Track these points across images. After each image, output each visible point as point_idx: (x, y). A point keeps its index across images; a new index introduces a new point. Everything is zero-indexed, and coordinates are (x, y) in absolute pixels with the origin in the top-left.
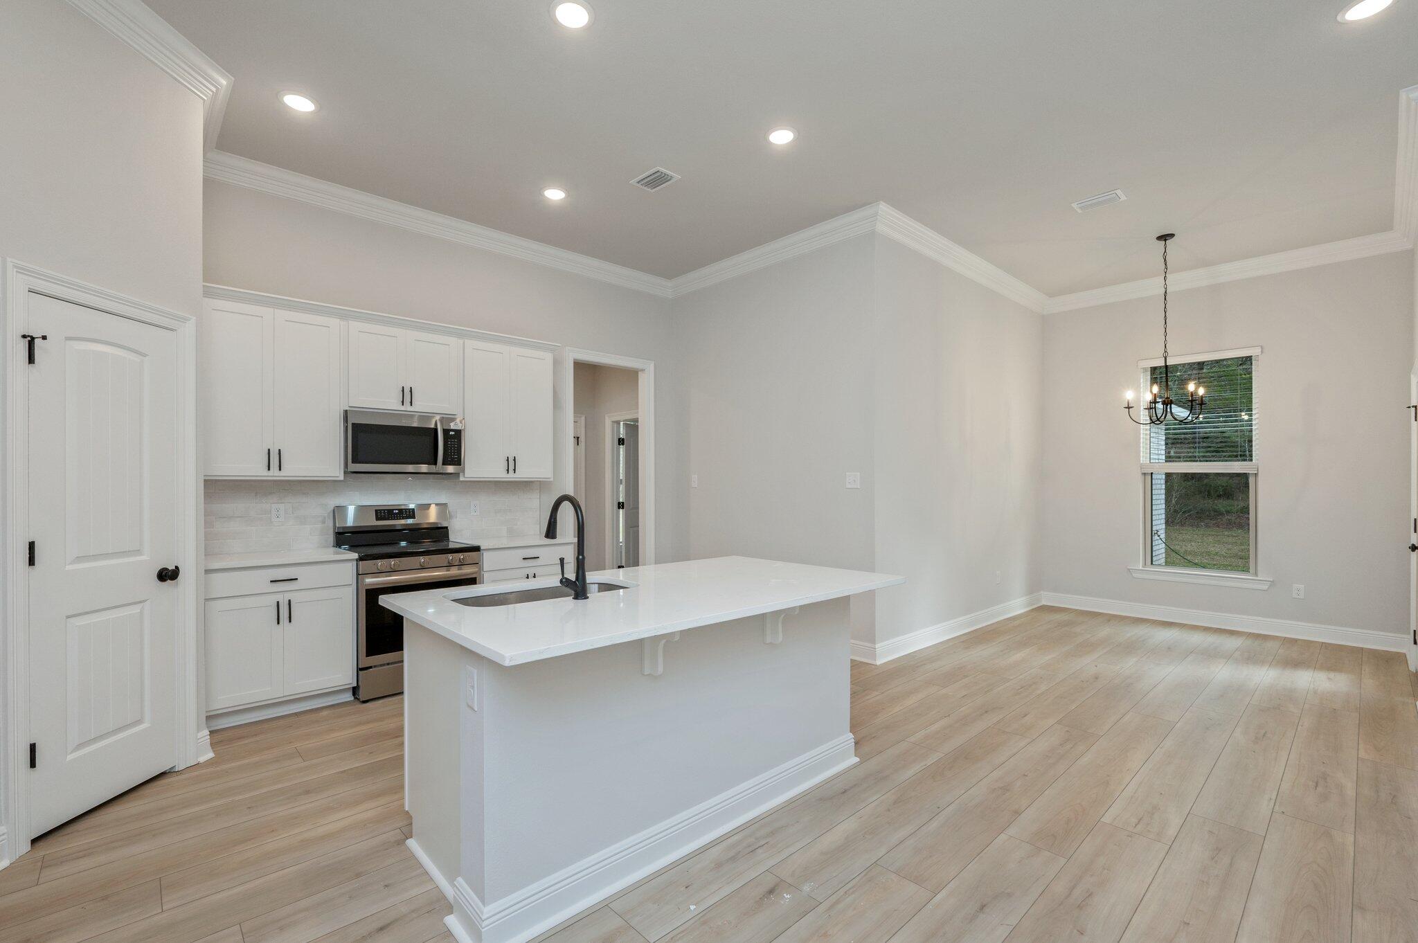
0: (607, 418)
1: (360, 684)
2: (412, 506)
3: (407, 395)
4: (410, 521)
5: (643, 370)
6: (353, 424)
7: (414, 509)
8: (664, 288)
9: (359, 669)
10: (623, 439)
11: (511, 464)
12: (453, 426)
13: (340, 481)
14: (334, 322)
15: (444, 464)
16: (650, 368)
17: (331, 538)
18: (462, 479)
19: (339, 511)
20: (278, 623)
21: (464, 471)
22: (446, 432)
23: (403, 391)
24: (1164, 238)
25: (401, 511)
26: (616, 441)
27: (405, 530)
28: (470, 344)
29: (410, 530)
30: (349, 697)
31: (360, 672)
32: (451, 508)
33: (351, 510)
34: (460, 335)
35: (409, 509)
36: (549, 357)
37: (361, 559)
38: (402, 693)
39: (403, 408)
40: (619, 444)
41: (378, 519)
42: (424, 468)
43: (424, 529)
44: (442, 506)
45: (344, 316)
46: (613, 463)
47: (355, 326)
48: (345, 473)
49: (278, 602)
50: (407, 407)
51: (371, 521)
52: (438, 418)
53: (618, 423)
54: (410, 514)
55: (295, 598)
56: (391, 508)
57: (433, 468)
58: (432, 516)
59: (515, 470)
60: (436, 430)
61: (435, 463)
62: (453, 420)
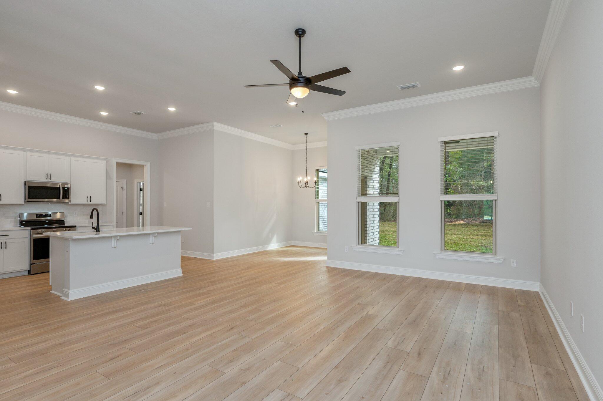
0: (135, 181)
1: (31, 269)
2: (50, 213)
3: (48, 176)
4: (49, 218)
5: (146, 165)
6: (28, 186)
7: (51, 214)
8: (155, 137)
9: (30, 264)
10: (142, 189)
11: (89, 199)
12: (66, 186)
13: (23, 204)
14: (22, 153)
15: (62, 199)
16: (148, 165)
17: (18, 223)
18: (70, 203)
19: (21, 215)
20: (2, 249)
21: (70, 201)
22: (64, 188)
23: (47, 175)
24: (306, 134)
25: (46, 215)
26: (139, 190)
27: (47, 221)
28: (73, 159)
29: (49, 221)
30: (27, 273)
31: (31, 265)
32: (65, 214)
33: (25, 214)
34: (70, 156)
35: (49, 214)
36: (105, 162)
37: (32, 229)
38: (49, 272)
39: (47, 180)
40: (140, 191)
41: (37, 217)
42: (55, 200)
43: (55, 221)
44: (62, 213)
45: (25, 150)
46: (137, 197)
47: (29, 154)
48: (25, 202)
49: (2, 242)
50: (49, 180)
51: (34, 218)
52: (60, 184)
53: (140, 183)
54: (50, 216)
55: (8, 241)
56: (42, 213)
57: (58, 200)
58: (58, 216)
59: (90, 201)
60: (60, 188)
61: (59, 198)
62: (67, 184)
